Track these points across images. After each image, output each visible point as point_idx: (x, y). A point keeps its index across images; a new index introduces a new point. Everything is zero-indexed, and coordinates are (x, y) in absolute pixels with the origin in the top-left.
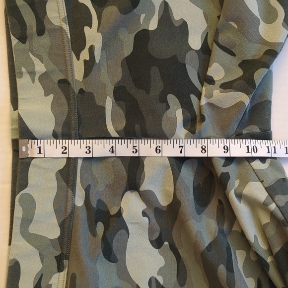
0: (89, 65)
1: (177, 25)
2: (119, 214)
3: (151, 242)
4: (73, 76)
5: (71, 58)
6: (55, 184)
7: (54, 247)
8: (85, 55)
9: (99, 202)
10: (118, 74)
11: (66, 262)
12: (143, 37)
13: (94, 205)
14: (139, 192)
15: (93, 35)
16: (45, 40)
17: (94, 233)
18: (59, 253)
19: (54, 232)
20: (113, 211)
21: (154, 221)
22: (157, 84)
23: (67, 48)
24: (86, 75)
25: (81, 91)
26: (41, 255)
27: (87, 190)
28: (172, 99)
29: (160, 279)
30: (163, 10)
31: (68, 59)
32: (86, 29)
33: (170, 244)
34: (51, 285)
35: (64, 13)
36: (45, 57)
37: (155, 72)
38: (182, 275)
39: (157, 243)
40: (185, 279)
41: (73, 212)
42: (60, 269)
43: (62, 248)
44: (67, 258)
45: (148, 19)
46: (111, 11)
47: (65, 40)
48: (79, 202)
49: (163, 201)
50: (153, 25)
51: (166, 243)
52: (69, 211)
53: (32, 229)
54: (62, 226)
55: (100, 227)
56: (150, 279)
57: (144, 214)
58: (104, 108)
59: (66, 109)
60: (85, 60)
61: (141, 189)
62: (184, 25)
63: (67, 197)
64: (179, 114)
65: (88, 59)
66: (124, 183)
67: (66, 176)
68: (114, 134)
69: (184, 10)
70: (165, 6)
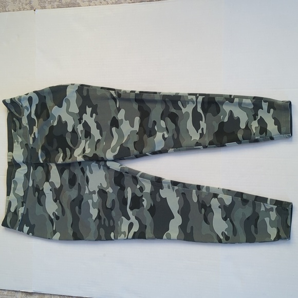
0: (34, 139)
1: (63, 123)
2: (43, 189)
3: (53, 200)
4: (29, 142)
5: (29, 136)
6: (23, 178)
7: (21, 199)
8: (33, 136)
9: (37, 185)
10: (43, 141)
11: (24, 204)
12: (52, 128)
13: (35, 186)
15: (35, 129)
16: (21, 131)
17: (35, 195)
19: (22, 194)
20: (41, 189)
21: (54, 192)
22: (55, 145)
24: (33, 142)
25: (32, 148)
26: (17, 201)
27: (33, 181)
28: (60, 150)
29: (57, 213)
32: (34, 127)
34: (19, 211)
35: (27, 122)
36: (22, 137)
37: (55, 140)
38: (63, 212)
39: (55, 201)
40: (65, 213)
41: (28, 188)
42: (22, 206)
43: (24, 199)
45: (54, 122)
46: (41, 120)
47: (27, 131)
48: (31, 184)
49: (58, 186)
50: (55, 124)
51: (58, 201)
53: (16, 192)
54: (24, 192)
55: (37, 194)
56: (53, 212)
57: (51, 190)
58: (38, 153)
59: (27, 154)
61: (50, 181)
62: (66, 123)
63: (27, 183)
64: (62, 155)
66: (45, 179)
67: (27, 176)
68: (42, 162)
69: (66, 118)
70: (60, 117)
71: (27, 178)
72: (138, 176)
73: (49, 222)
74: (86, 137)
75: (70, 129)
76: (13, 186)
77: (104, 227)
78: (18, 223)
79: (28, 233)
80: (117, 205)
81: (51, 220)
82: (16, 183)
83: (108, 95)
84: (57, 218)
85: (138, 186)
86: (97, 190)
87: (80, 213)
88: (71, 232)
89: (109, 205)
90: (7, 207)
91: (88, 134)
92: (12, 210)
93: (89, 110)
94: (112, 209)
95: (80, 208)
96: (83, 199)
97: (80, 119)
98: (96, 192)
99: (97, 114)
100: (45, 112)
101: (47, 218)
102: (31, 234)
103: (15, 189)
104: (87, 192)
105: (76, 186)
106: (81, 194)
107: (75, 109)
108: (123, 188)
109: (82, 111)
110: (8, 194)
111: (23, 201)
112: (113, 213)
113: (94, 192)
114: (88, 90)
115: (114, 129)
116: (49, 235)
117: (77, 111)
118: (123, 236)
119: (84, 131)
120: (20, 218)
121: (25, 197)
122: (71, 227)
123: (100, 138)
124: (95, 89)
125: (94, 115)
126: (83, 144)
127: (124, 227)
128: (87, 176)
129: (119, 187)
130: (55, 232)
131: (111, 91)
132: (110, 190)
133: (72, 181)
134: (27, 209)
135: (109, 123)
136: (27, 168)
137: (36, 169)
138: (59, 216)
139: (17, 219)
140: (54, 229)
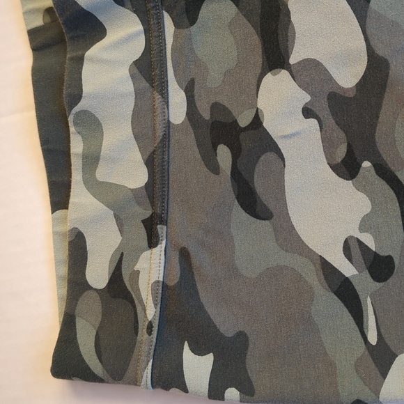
2: (257, 122)
3: (335, 168)
6: (129, 87)
7: (138, 203)
9: (216, 107)
11: (161, 229)
13: (206, 115)
17: (215, 169)
18: (148, 213)
19: (137, 177)
20: (244, 120)
21: (330, 122)
26: (117, 218)
27: (189, 90)
29: (369, 241)
33: (374, 165)
34: (138, 272)
39: (347, 168)
41: (166, 137)
42: (152, 242)
43: (153, 205)
44: (164, 221)
48: (178, 110)
49: (348, 76)
51: (366, 164)
52: (160, 133)
53: (102, 174)
54: (149, 163)
55: (224, 155)
56: (346, 241)
57: (307, 112)
61: (292, 61)
63: (153, 110)
66: (258, 58)
71: (150, 80)
76: (77, 146)
78: (146, 342)
79: (216, 392)
81: (346, 292)
82: (92, 125)
84: (380, 267)
90: (64, 270)
92: (98, 274)
101: (313, 278)
102: (232, 393)
103: (91, 160)
110: (59, 197)
111: (150, 214)
120: (151, 311)
121: (156, 189)
134: (185, 255)
136: (140, 27)
137: (193, 20)
138: (390, 258)
139: (137, 321)
140: (373, 338)
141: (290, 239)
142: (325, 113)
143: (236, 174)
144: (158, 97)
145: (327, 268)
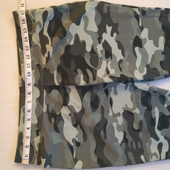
0: (48, 59)
1: (81, 42)
2: (60, 115)
3: (73, 125)
4: (42, 63)
5: (41, 56)
6: (35, 103)
7: (35, 127)
9: (52, 110)
10: (59, 62)
11: (40, 133)
12: (68, 48)
13: (50, 111)
14: (68, 106)
15: (49, 48)
16: (32, 49)
17: (51, 122)
18: (37, 129)
19: (35, 121)
20: (58, 114)
22: (73, 66)
23: (40, 53)
24: (47, 62)
25: (45, 68)
27: (48, 105)
28: (79, 71)
29: (77, 139)
30: (76, 37)
31: (40, 56)
32: (47, 45)
33: (80, 126)
34: (34, 141)
35: (38, 40)
36: (32, 56)
37: (73, 61)
38: (85, 137)
39: (75, 126)
40: (86, 139)
41: (42, 114)
42: (38, 135)
43: (38, 127)
44: (40, 131)
45: (70, 41)
46: (56, 38)
47: (39, 49)
48: (45, 109)
49: (78, 110)
50: (72, 43)
51: (79, 126)
52: (41, 113)
54: (38, 119)
55: (53, 120)
56: (73, 139)
57: (70, 115)
58: (54, 75)
59: (39, 75)
60: (46, 57)
61: (68, 105)
62: (84, 42)
63: (40, 108)
64: (82, 76)
65: (47, 56)
67: (40, 100)
68: (57, 84)
69: (84, 37)
70: (77, 35)
71: (40, 103)
72: (166, 95)
73: (68, 150)
74: (107, 57)
75: (88, 49)
77: (132, 150)
78: (36, 155)
80: (145, 126)
81: (71, 148)
83: (132, 13)
84: (78, 144)
85: (166, 106)
86: (122, 111)
87: (105, 137)
88: (95, 159)
89: (136, 126)
91: (108, 54)
93: (109, 29)
94: (139, 131)
95: (105, 132)
96: (107, 122)
97: (100, 39)
98: (121, 114)
99: (118, 33)
100: (60, 29)
101: (66, 145)
102: (48, 166)
104: (111, 114)
105: (99, 109)
106: (105, 117)
107: (94, 27)
108: (150, 109)
109: (102, 30)
111: (38, 129)
112: (141, 134)
113: (119, 114)
114: (109, 8)
115: (137, 49)
116: (69, 164)
117: (96, 29)
118: (154, 158)
119: (104, 51)
120: (37, 149)
121: (39, 124)
122: (95, 153)
123: (122, 58)
124: (116, 7)
125: (115, 34)
126: (104, 64)
127: (154, 149)
128: (111, 98)
129: (146, 108)
130: (76, 161)
131: (134, 9)
132: (137, 111)
133: (95, 104)
135: (132, 42)
136: (39, 92)
137: (50, 92)
138: (80, 143)
139: (34, 151)
140: (74, 157)
141: (63, 137)
142: (73, 116)
143: (55, 124)
144: (41, 106)
145: (69, 143)
